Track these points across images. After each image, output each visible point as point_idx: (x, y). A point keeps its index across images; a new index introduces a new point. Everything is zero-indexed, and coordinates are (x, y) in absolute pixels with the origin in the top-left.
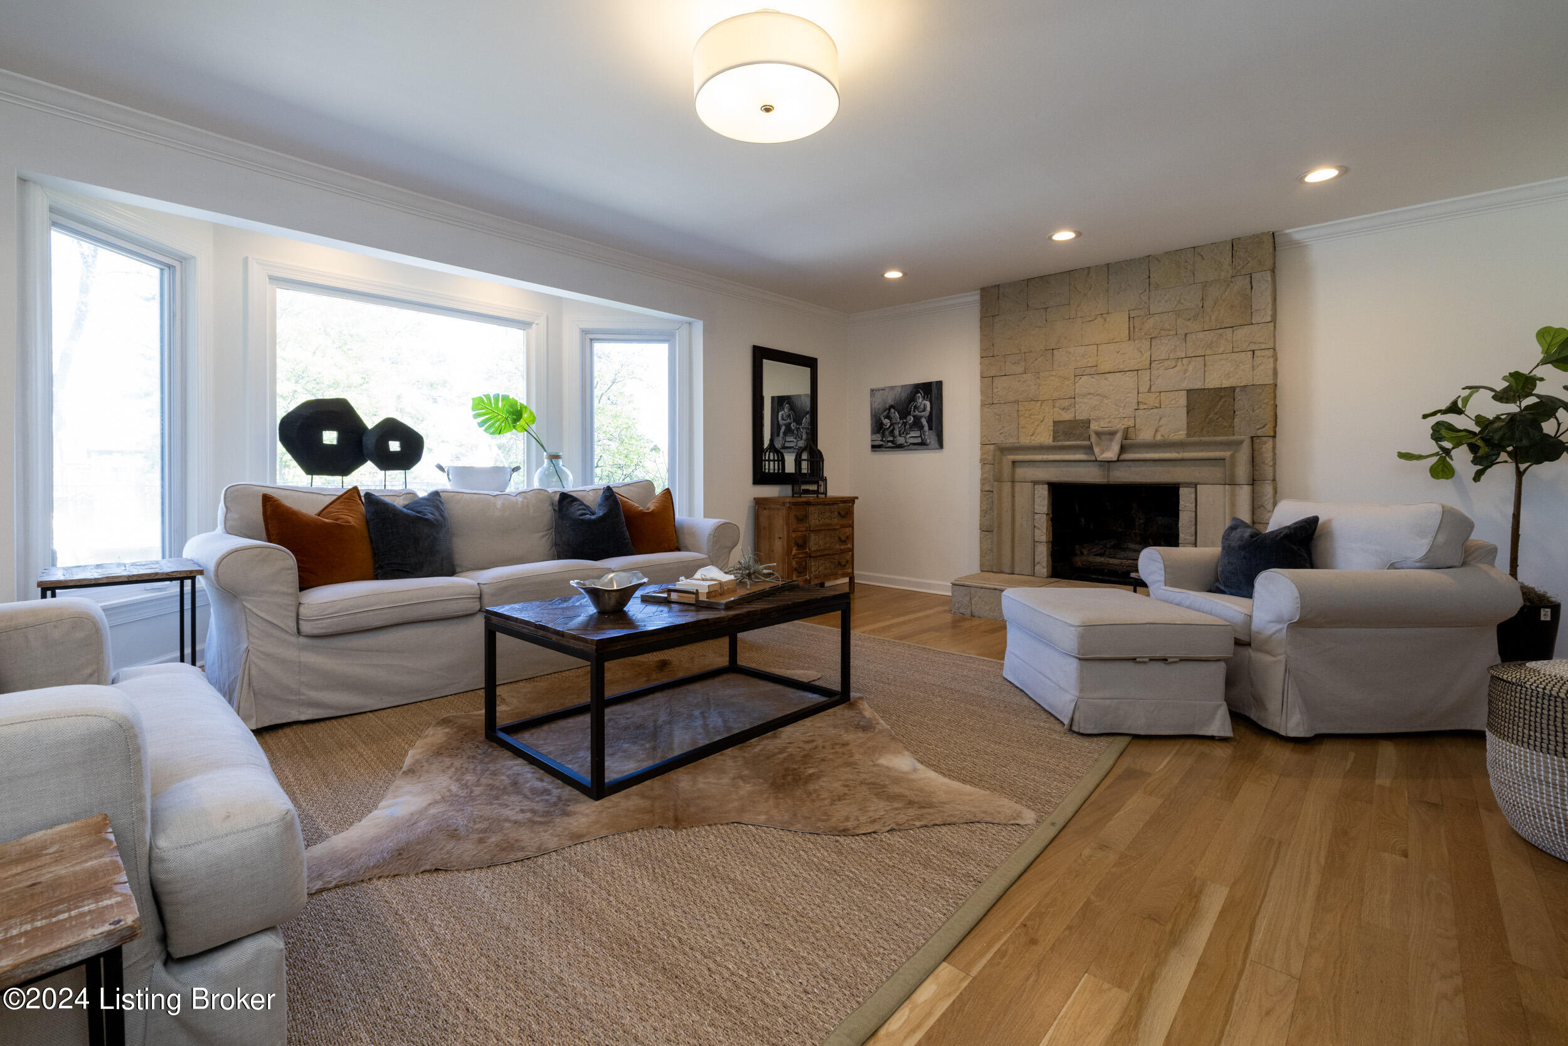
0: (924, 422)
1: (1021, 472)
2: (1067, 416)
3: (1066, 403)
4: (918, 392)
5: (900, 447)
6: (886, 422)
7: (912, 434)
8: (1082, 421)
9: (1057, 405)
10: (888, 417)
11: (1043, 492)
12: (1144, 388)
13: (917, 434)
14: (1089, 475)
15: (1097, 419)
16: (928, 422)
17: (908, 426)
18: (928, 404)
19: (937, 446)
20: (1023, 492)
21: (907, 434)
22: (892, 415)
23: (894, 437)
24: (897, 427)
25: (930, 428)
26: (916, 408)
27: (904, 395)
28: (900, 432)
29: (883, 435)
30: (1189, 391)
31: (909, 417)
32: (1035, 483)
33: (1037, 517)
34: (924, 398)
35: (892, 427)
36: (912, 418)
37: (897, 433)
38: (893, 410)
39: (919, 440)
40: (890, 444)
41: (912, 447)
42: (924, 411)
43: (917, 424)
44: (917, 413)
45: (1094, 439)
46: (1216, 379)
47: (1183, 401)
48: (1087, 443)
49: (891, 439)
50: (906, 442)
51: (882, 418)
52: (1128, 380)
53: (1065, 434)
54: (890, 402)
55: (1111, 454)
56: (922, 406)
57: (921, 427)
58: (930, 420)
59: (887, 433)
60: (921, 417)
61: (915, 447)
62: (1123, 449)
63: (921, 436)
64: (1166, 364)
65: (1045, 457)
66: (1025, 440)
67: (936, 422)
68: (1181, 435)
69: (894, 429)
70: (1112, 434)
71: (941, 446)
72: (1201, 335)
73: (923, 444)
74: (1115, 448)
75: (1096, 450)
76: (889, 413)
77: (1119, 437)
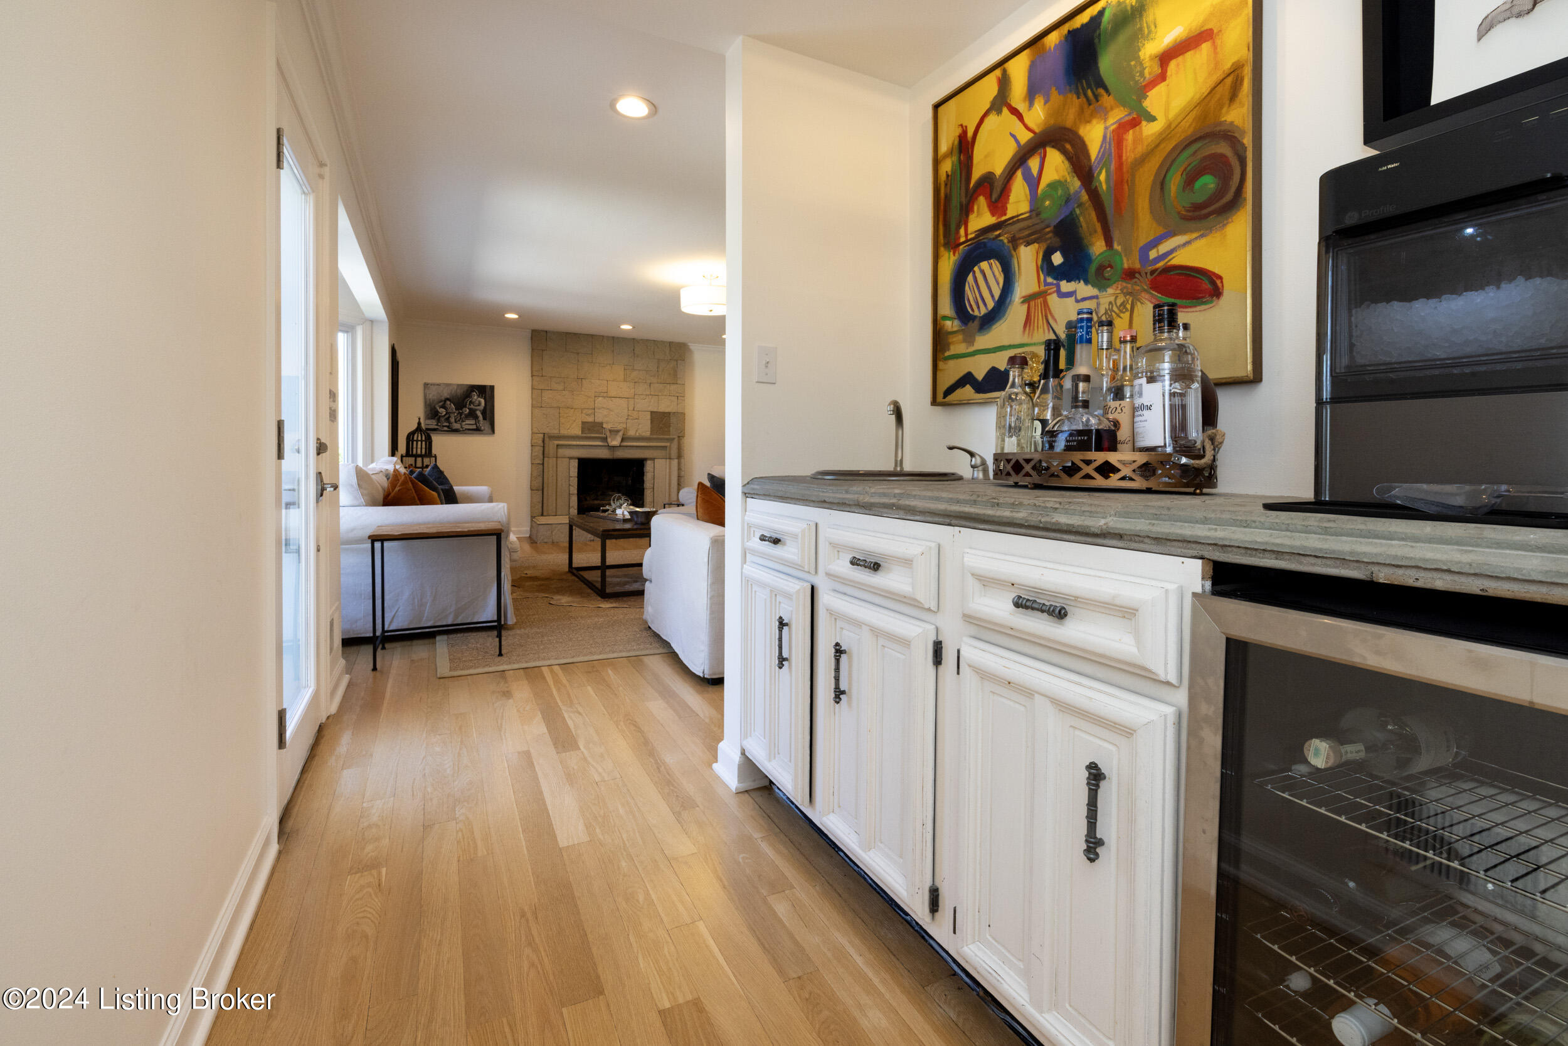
0: (479, 413)
1: (561, 451)
2: (590, 419)
3: (590, 412)
4: (474, 391)
5: (456, 431)
6: (442, 411)
7: (468, 422)
8: (598, 423)
9: (584, 412)
10: (443, 407)
11: (575, 464)
12: (631, 408)
13: (473, 422)
14: (603, 454)
15: (607, 423)
16: (482, 414)
17: (463, 416)
18: (483, 401)
19: (490, 431)
20: (563, 464)
21: (463, 421)
22: (448, 406)
23: (450, 423)
24: (452, 415)
25: (485, 419)
26: (471, 402)
27: (460, 392)
28: (455, 420)
29: (438, 421)
30: (651, 412)
31: (464, 409)
32: (571, 458)
33: (571, 479)
34: (479, 396)
35: (447, 416)
36: (468, 410)
37: (452, 420)
38: (448, 402)
39: (474, 427)
40: (446, 429)
41: (467, 431)
42: (479, 405)
43: (472, 414)
44: (472, 406)
45: (608, 434)
46: (663, 408)
47: (649, 417)
48: (603, 436)
49: (447, 424)
50: (462, 427)
51: (438, 408)
52: (623, 403)
53: (589, 430)
54: (446, 395)
55: (616, 442)
56: (477, 402)
57: (476, 418)
58: (484, 413)
59: (443, 419)
60: (477, 410)
61: (470, 432)
62: (623, 440)
63: (476, 424)
64: (642, 397)
65: (578, 443)
66: (564, 432)
67: (489, 414)
68: (648, 434)
69: (449, 417)
70: (618, 431)
71: (493, 431)
72: (657, 385)
73: (478, 430)
74: (619, 439)
75: (609, 440)
76: (445, 404)
77: (621, 434)
